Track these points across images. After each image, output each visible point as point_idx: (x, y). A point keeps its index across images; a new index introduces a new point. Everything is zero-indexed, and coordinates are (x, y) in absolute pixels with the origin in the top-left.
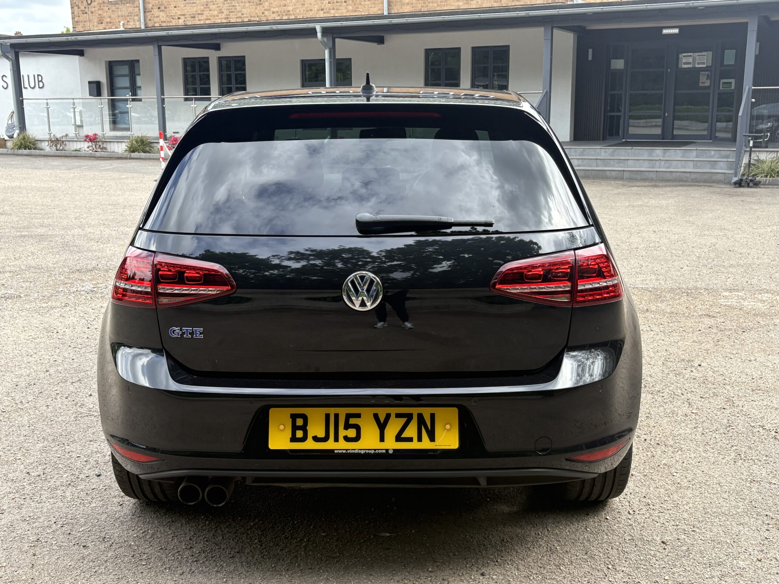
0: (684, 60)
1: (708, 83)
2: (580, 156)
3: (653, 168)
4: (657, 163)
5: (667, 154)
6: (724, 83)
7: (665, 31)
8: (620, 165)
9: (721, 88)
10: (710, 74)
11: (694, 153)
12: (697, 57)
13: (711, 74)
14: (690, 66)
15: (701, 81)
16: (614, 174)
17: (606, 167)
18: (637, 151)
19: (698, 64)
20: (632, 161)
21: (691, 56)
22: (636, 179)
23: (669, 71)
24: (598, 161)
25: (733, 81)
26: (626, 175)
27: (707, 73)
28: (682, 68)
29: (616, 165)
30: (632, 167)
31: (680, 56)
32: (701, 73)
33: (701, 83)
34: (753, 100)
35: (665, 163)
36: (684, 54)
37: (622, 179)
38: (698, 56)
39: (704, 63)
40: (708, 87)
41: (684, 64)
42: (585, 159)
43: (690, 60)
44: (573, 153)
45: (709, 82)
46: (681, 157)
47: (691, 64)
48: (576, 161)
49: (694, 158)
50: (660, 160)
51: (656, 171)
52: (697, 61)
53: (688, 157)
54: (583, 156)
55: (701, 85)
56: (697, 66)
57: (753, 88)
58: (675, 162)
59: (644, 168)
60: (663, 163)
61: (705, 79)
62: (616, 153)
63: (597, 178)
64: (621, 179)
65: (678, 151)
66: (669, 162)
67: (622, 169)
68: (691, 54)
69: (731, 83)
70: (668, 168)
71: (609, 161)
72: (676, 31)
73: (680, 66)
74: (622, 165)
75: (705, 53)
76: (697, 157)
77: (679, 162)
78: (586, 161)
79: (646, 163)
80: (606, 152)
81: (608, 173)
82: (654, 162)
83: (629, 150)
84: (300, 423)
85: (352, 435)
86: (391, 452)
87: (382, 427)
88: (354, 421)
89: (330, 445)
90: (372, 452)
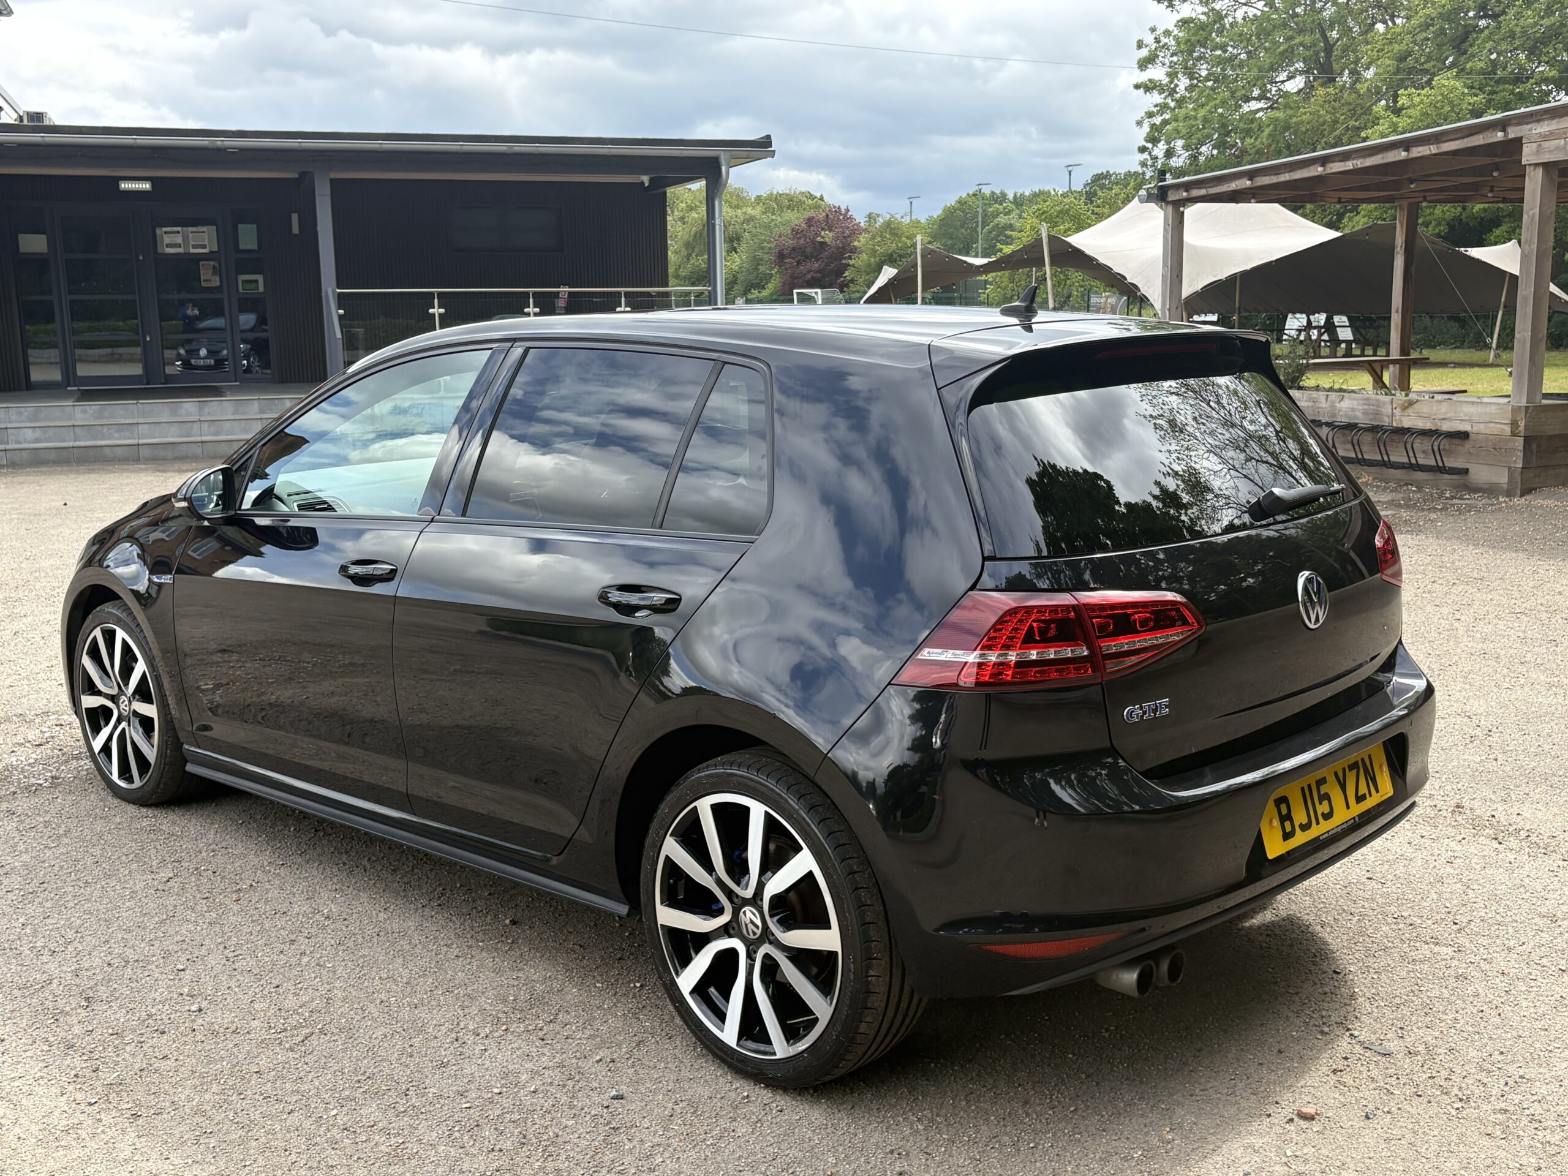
0: (167, 240)
1: (216, 282)
2: (30, 421)
3: (187, 436)
4: (196, 426)
5: (206, 410)
6: (244, 282)
7: (124, 186)
8: (122, 434)
9: (241, 290)
10: (217, 265)
11: (255, 406)
12: (191, 235)
13: (220, 264)
14: (180, 250)
15: (202, 278)
16: (119, 451)
17: (95, 439)
18: (147, 407)
19: (194, 247)
20: (146, 426)
21: (179, 232)
22: (164, 459)
23: (141, 258)
24: (77, 430)
25: (260, 278)
26: (145, 452)
27: (212, 263)
28: (164, 254)
29: (116, 435)
30: (148, 437)
31: (158, 231)
32: (201, 263)
33: (204, 281)
34: (341, 312)
35: (209, 427)
36: (165, 229)
37: (137, 460)
38: (192, 232)
39: (204, 247)
40: (219, 289)
41: (167, 247)
42: (48, 427)
43: (179, 239)
44: (14, 417)
45: (218, 279)
46: (233, 414)
47: (180, 247)
48: (29, 431)
49: (256, 413)
50: (200, 421)
51: (202, 442)
52: (192, 243)
53: (246, 413)
54: (37, 421)
55: (204, 284)
56: (192, 251)
57: (338, 291)
58: (228, 424)
59: (172, 437)
60: (205, 426)
61: (210, 274)
62: (106, 413)
63: (86, 462)
64: (134, 461)
65: (225, 403)
66: (216, 423)
67: (135, 442)
68: (179, 229)
69: (256, 281)
70: (217, 433)
71: (99, 428)
72: (146, 186)
73: (160, 250)
74: (127, 434)
75: (205, 229)
76: (261, 412)
77: (236, 423)
78: (51, 432)
79: (174, 429)
80: (85, 412)
81: (107, 451)
82: (188, 425)
83: (131, 406)
84: (1284, 811)
85: (1327, 810)
86: (1357, 819)
87: (1343, 787)
88: (1324, 789)
89: (1315, 832)
90: (1345, 826)
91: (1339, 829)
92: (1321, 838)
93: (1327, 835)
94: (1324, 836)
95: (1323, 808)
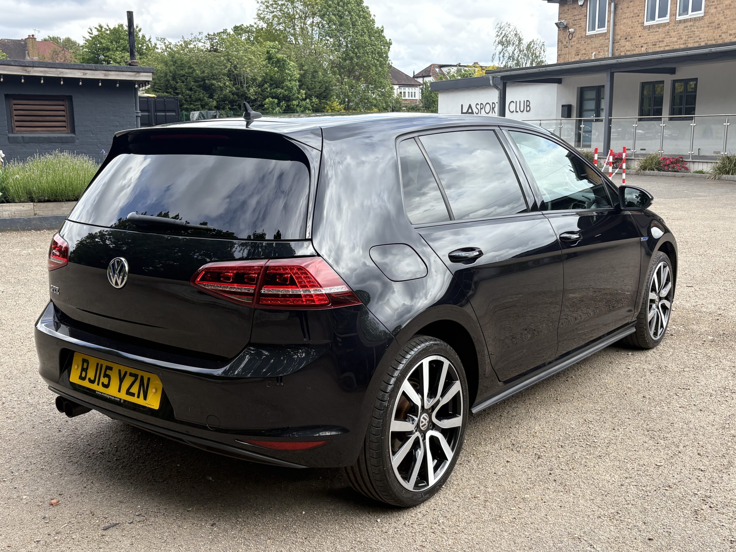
84: (85, 367)
85: (106, 382)
86: (122, 401)
87: (121, 380)
88: (108, 372)
89: (94, 387)
90: (113, 398)
91: (109, 397)
92: (97, 392)
93: (100, 394)
94: (98, 393)
95: (105, 381)
